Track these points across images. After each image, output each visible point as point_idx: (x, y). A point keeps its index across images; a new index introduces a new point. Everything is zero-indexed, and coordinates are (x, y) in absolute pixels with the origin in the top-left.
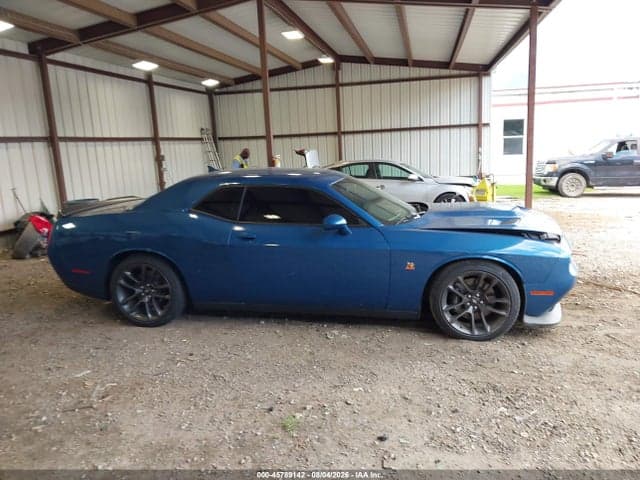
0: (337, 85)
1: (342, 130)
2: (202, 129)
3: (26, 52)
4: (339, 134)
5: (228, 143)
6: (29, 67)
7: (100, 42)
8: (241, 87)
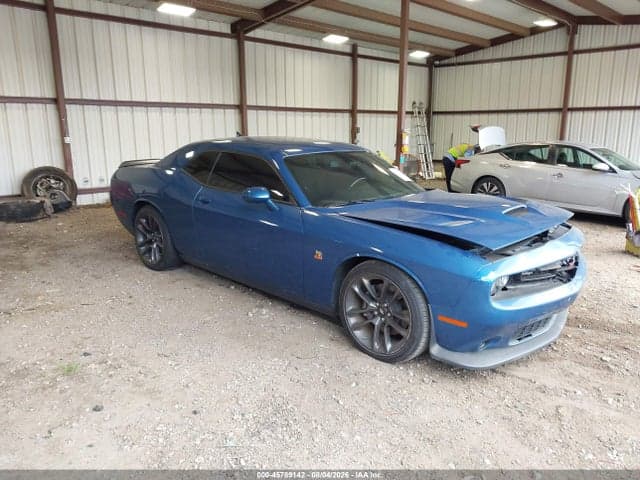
0: (570, 53)
1: (570, 106)
2: (414, 103)
3: (229, 31)
4: (564, 110)
5: (442, 117)
6: (230, 44)
7: (281, 18)
8: (462, 58)
